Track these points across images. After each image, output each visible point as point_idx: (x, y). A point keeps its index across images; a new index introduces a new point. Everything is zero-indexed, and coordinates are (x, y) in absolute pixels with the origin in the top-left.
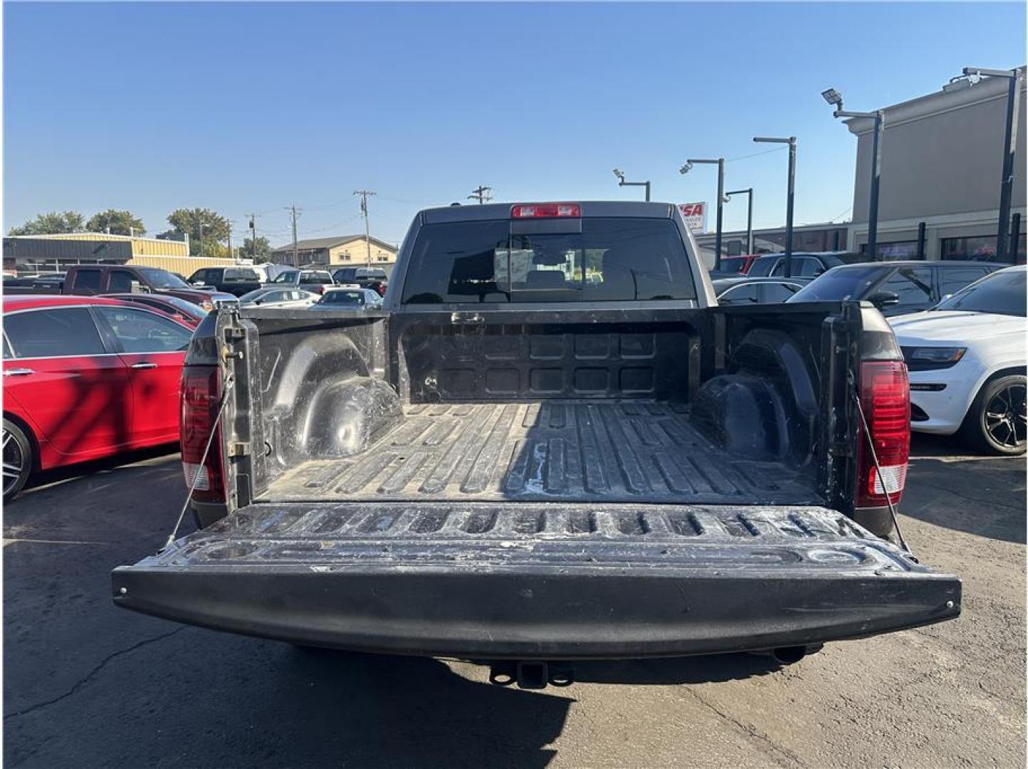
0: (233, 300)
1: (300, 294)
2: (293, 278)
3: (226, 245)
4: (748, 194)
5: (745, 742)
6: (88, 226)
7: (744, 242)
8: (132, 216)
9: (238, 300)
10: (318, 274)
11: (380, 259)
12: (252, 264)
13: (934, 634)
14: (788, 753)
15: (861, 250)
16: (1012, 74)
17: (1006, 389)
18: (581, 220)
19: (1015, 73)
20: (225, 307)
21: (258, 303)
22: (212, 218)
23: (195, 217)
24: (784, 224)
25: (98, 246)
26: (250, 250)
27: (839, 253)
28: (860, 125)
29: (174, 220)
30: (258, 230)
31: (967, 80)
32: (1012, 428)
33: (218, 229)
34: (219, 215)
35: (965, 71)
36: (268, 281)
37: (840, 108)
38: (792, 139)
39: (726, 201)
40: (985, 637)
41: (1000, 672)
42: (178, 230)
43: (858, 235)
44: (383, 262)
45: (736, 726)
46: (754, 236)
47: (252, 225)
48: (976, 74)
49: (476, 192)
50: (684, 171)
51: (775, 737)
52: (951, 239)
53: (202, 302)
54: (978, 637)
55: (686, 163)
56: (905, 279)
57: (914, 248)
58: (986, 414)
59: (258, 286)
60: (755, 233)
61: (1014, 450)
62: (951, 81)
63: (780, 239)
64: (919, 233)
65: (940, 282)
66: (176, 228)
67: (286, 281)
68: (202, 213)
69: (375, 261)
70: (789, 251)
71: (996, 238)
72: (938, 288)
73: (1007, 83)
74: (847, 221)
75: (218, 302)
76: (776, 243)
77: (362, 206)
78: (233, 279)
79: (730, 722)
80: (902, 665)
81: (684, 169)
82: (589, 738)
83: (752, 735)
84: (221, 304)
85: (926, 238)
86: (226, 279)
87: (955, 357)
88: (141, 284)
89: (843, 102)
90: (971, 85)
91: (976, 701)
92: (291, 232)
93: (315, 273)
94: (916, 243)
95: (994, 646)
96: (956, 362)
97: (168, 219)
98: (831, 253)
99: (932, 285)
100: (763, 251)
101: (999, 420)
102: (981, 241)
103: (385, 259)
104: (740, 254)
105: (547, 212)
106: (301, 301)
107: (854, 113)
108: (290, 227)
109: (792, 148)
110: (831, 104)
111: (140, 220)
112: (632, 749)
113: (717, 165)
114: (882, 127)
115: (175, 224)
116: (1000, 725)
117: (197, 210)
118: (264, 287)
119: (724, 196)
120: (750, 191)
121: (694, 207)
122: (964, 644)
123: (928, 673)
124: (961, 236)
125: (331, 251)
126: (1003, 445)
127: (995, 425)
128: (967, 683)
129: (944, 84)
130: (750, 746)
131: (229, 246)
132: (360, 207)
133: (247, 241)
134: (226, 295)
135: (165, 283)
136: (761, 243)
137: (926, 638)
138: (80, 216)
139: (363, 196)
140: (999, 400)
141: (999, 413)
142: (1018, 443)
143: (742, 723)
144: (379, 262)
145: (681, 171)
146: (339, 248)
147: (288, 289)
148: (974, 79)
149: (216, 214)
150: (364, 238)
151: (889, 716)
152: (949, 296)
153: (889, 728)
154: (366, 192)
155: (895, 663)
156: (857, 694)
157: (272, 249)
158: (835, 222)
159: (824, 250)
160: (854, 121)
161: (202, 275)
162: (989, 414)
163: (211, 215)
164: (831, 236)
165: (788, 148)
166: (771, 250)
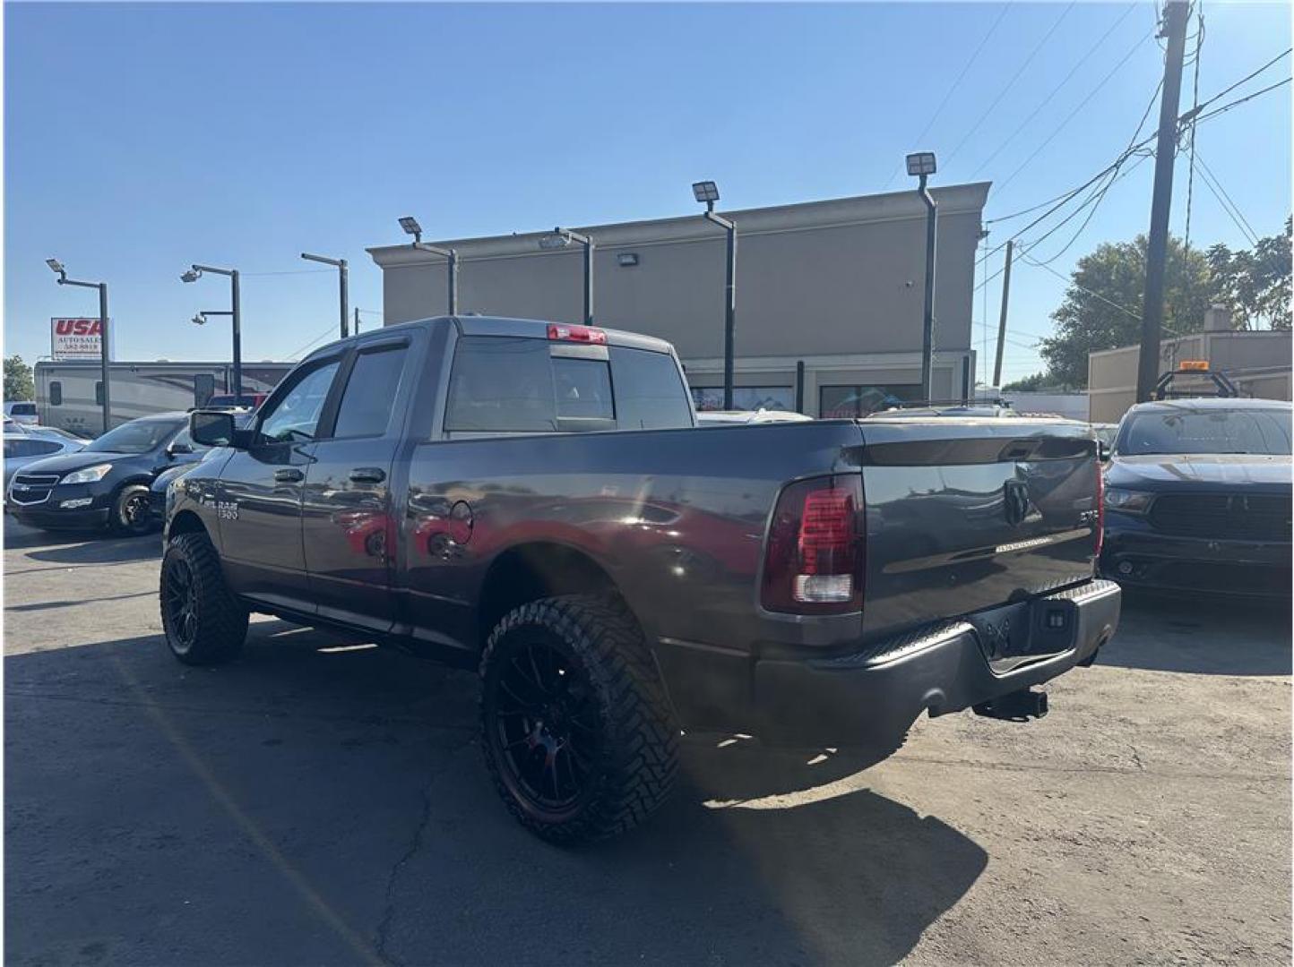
18: (606, 348)
37: (418, 240)
38: (342, 263)
76: (261, 380)
81: (188, 276)
109: (343, 272)
110: (408, 232)
113: (229, 277)
121: (93, 322)
145: (182, 278)
165: (338, 272)
166: (255, 389)
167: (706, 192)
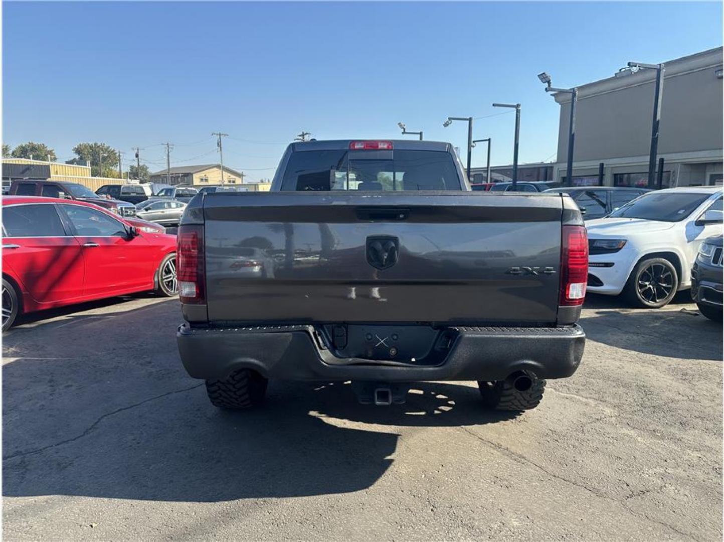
0: (132, 207)
1: (177, 204)
2: (171, 193)
3: (118, 170)
4: (487, 142)
5: (496, 451)
6: (13, 154)
7: (485, 175)
8: (46, 147)
9: (135, 206)
10: (189, 191)
11: (229, 182)
12: (138, 183)
13: (603, 400)
14: (520, 456)
15: (562, 181)
16: (658, 67)
17: (651, 267)
18: (392, 151)
19: (660, 67)
20: (126, 212)
21: (147, 210)
22: (106, 150)
23: (94, 149)
24: (512, 163)
25: (24, 168)
26: (134, 173)
27: (547, 182)
28: (561, 98)
29: (78, 151)
30: (141, 159)
31: (630, 70)
32: (654, 291)
33: (112, 158)
34: (112, 148)
35: (629, 64)
36: (153, 195)
37: (549, 86)
38: (518, 106)
39: (473, 147)
40: (632, 401)
41: (640, 417)
42: (81, 158)
43: (560, 171)
44: (232, 184)
45: (490, 444)
46: (491, 171)
47: (137, 156)
48: (636, 66)
49: (300, 136)
50: (446, 125)
51: (513, 449)
52: (620, 174)
53: (111, 208)
54: (628, 401)
55: (447, 120)
56: (590, 198)
57: (596, 179)
58: (638, 282)
59: (146, 198)
60: (492, 169)
61: (656, 305)
62: (620, 70)
63: (509, 173)
64: (600, 171)
65: (612, 201)
66: (79, 156)
67: (166, 194)
68: (99, 147)
69: (226, 183)
70: (515, 180)
71: (647, 175)
72: (611, 205)
73: (655, 73)
74: (553, 161)
75: (122, 208)
76: (506, 176)
77: (218, 144)
78: (128, 193)
79: (487, 443)
80: (585, 414)
81: (446, 123)
82: (406, 450)
83: (499, 448)
84: (123, 209)
85: (604, 173)
86: (123, 193)
87: (620, 245)
88: (65, 194)
89: (551, 81)
90: (633, 73)
91: (625, 431)
92: (166, 161)
93: (186, 189)
94: (598, 177)
95: (637, 405)
96: (620, 249)
97: (73, 150)
98: (542, 182)
99: (607, 202)
100: (496, 181)
101: (646, 285)
102: (640, 175)
103: (234, 182)
104: (482, 183)
105: (372, 146)
106: (177, 209)
107: (558, 89)
108: (166, 157)
109: (518, 111)
110: (544, 82)
111: (52, 150)
112: (431, 455)
113: (468, 122)
114: (576, 99)
115: (79, 154)
116: (639, 442)
117: (95, 144)
118: (150, 199)
119: (472, 144)
120: (489, 140)
122: (620, 404)
123: (599, 418)
124: (626, 172)
125: (194, 175)
126: (649, 302)
127: (644, 289)
128: (621, 423)
129: (616, 72)
130: (499, 453)
131: (120, 170)
132: (216, 145)
133: (132, 167)
134: (125, 203)
135: (83, 194)
136: (496, 176)
137: (599, 402)
138: (7, 146)
139: (218, 137)
140: (646, 273)
141: (646, 282)
142: (658, 300)
143: (494, 443)
144: (229, 184)
145: (444, 125)
146: (199, 173)
147: (167, 201)
148: (635, 69)
149: (109, 147)
150: (218, 166)
151: (577, 438)
152: (617, 209)
153: (577, 444)
154: (221, 133)
155: (581, 414)
156: (559, 429)
157: (150, 173)
158: (545, 162)
159: (538, 181)
160: (559, 95)
161: (105, 190)
162: (640, 282)
163: (106, 147)
164: (542, 171)
165: (515, 111)
166: (502, 180)
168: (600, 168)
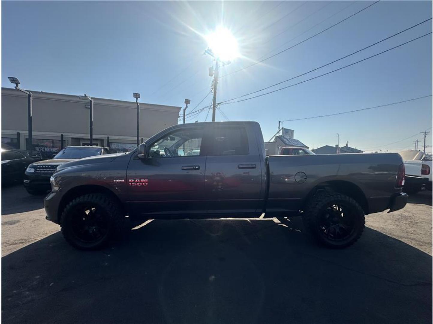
167: (137, 96)
168: (61, 137)
